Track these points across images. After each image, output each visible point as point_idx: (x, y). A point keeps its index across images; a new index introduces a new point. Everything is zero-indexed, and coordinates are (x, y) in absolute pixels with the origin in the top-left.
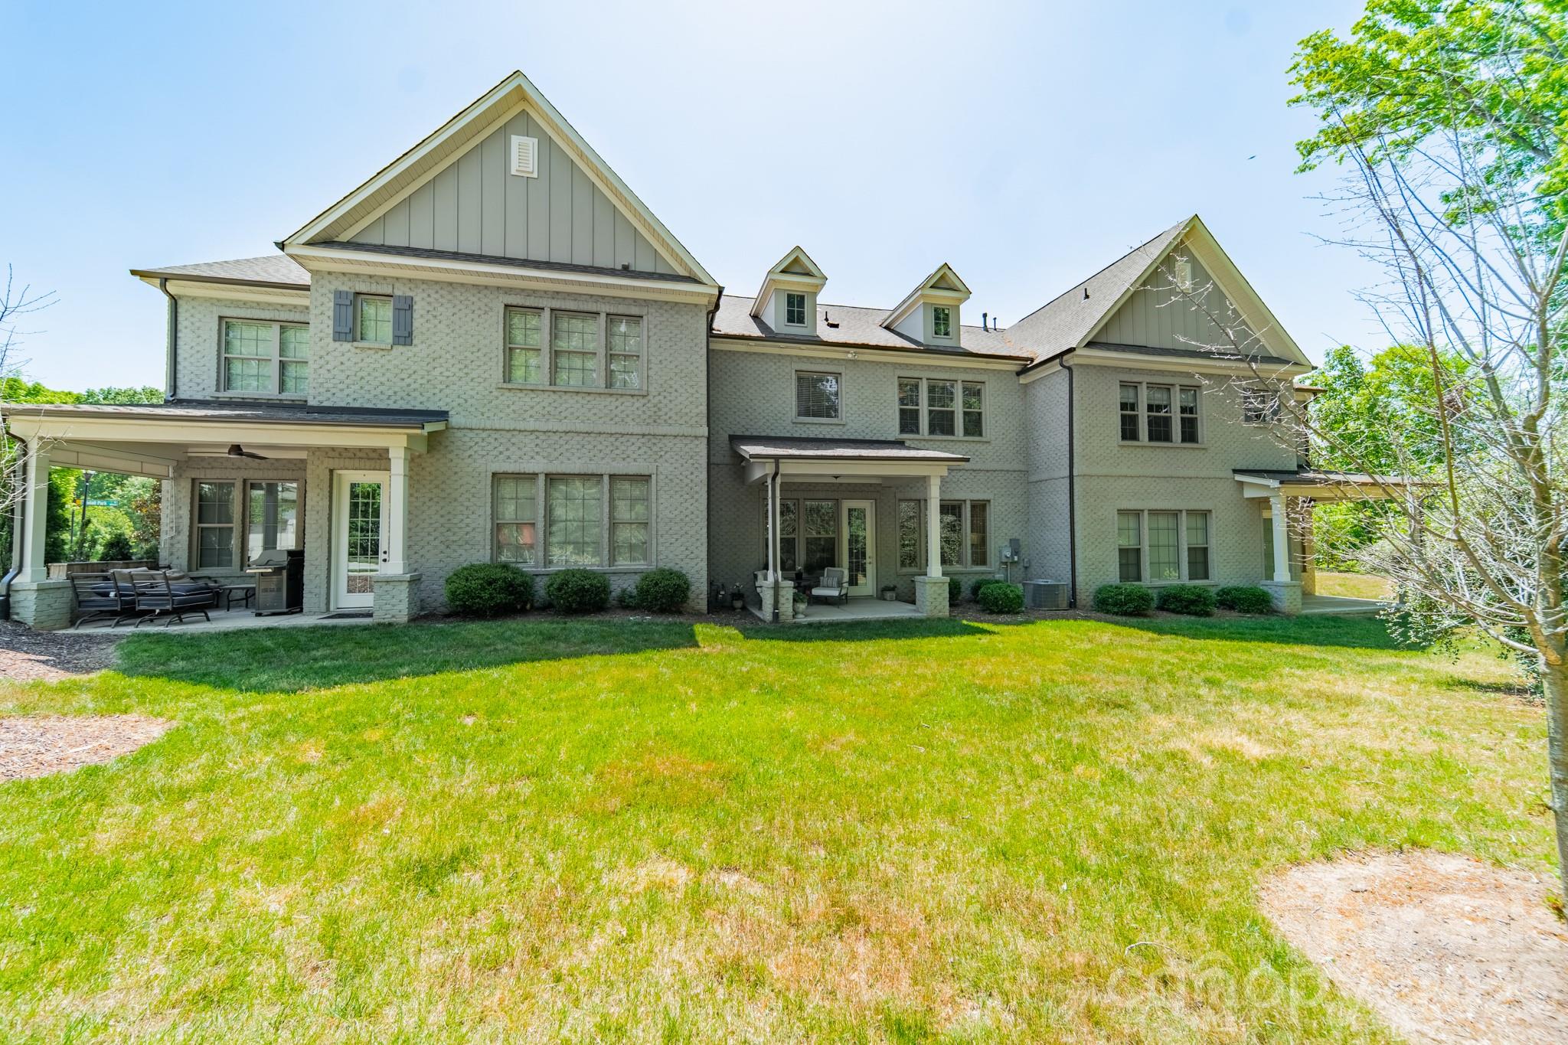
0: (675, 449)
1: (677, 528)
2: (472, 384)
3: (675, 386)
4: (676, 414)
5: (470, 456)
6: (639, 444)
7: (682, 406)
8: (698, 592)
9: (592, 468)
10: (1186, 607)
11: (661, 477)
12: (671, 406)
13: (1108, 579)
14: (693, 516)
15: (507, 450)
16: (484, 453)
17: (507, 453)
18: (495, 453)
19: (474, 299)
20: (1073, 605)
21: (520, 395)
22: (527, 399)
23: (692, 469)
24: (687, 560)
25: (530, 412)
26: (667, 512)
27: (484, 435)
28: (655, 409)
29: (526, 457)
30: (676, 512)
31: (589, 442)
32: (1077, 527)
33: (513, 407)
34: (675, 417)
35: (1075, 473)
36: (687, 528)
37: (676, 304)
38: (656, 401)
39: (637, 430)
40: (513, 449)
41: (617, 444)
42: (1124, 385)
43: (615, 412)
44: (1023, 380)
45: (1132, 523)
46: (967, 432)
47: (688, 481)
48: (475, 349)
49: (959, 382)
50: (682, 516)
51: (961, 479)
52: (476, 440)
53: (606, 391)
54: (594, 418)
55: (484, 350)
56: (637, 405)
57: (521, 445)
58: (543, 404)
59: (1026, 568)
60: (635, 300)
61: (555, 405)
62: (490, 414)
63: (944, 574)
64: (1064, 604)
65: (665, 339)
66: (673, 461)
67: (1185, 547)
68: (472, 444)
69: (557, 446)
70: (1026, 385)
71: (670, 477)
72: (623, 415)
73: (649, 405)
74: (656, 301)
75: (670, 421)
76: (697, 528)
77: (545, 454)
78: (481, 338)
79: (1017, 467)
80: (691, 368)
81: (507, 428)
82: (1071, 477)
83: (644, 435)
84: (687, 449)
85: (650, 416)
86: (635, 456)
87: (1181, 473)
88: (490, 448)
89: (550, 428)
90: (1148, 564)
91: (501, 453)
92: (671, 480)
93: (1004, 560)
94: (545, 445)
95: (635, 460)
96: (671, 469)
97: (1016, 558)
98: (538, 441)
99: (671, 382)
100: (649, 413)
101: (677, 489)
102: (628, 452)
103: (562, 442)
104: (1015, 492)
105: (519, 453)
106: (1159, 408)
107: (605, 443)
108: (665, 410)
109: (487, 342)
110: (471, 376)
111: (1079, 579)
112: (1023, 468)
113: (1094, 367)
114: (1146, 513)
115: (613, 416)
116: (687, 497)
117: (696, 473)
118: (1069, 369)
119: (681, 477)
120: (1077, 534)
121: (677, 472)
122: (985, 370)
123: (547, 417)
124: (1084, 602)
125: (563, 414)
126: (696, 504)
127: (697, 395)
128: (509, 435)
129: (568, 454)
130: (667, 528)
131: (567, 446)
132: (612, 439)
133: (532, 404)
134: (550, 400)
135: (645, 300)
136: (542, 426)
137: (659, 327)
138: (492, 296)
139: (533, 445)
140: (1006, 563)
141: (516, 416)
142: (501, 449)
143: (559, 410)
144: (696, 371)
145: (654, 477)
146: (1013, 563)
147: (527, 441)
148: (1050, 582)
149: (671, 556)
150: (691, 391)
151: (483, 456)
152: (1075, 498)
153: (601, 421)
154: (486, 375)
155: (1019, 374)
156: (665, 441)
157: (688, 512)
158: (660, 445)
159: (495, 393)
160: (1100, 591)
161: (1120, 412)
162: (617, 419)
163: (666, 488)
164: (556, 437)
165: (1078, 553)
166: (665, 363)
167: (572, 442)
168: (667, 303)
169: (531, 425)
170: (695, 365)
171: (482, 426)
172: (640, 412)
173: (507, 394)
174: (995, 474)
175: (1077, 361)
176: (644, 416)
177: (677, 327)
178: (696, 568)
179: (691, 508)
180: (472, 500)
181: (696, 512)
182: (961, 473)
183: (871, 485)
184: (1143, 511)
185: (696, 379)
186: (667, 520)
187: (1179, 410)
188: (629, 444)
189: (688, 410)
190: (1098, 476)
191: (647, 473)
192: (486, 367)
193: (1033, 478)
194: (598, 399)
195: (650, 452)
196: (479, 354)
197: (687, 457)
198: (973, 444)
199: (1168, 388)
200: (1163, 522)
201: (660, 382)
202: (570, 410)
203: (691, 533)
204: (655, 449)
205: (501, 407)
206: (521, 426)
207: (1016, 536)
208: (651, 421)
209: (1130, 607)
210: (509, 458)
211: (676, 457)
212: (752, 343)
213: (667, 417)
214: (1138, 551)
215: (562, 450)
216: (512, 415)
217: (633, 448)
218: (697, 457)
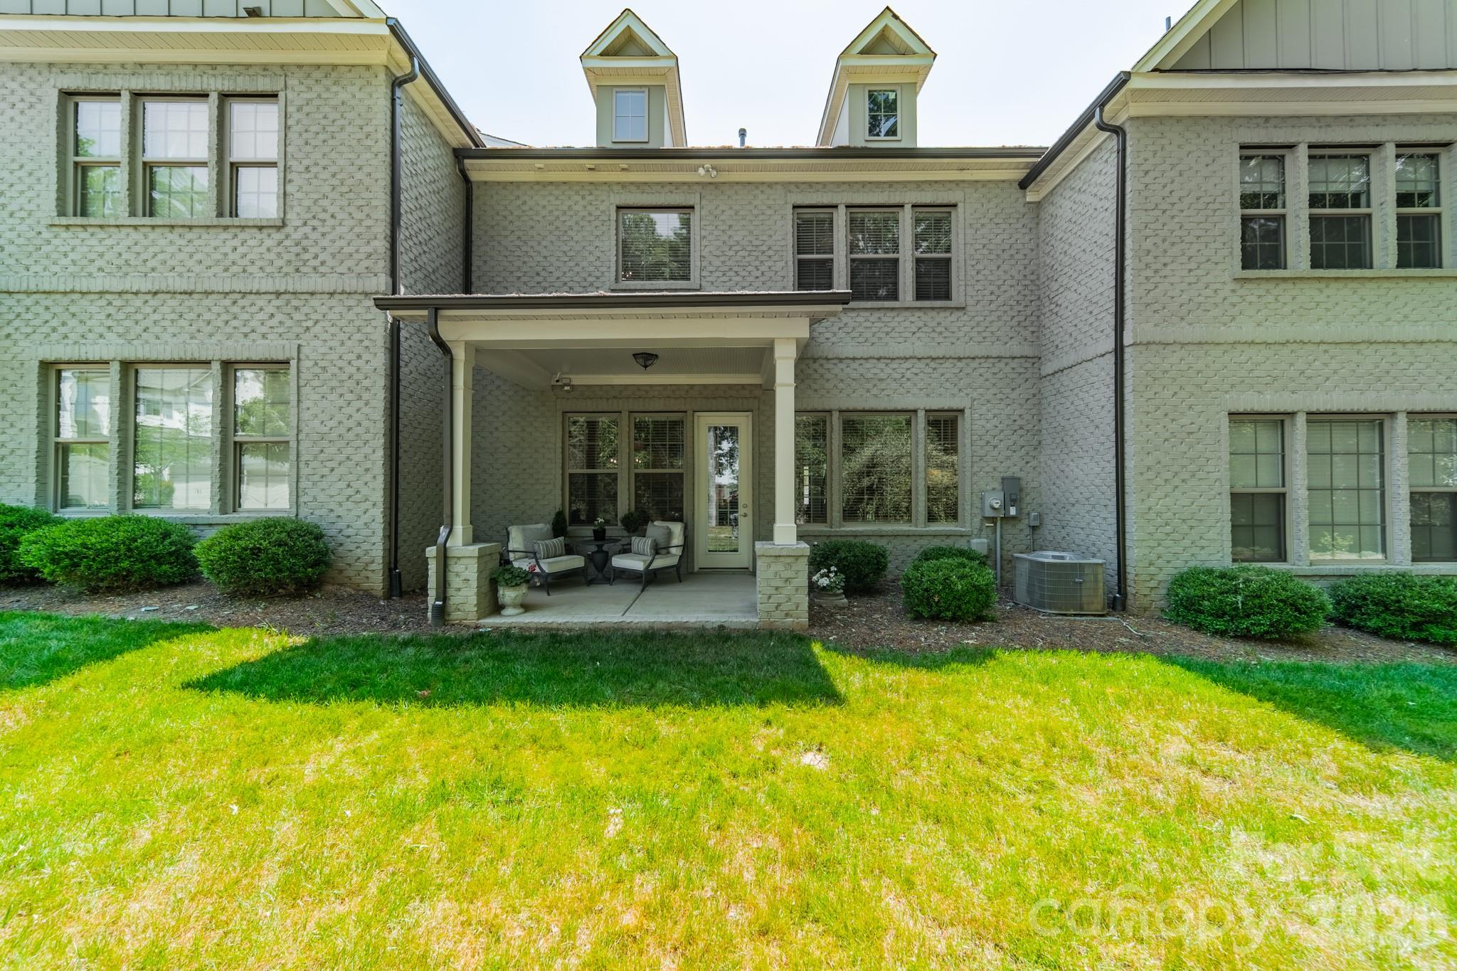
0: (331, 316)
1: (333, 450)
2: (10, 221)
3: (331, 209)
4: (333, 256)
5: (8, 336)
6: (270, 309)
7: (342, 243)
8: (366, 559)
9: (193, 350)
10: (1416, 626)
11: (306, 364)
12: (325, 243)
13: (1203, 555)
14: (360, 430)
15: (64, 324)
16: (29, 330)
17: (62, 330)
18: (46, 329)
19: (14, 85)
20: (1118, 603)
21: (83, 235)
22: (93, 242)
23: (359, 350)
24: (350, 505)
25: (99, 263)
26: (317, 422)
27: (28, 301)
28: (298, 249)
29: (90, 336)
30: (332, 423)
31: (191, 308)
32: (1129, 449)
33: (72, 256)
34: (330, 262)
35: (1128, 340)
36: (349, 451)
37: (335, 67)
38: (297, 236)
39: (267, 285)
40: (72, 323)
41: (235, 309)
42: (1248, 151)
43: (232, 256)
44: (1031, 196)
45: (1267, 440)
46: (921, 294)
47: (353, 370)
48: (16, 166)
49: (908, 208)
50: (342, 430)
51: (908, 374)
52: (18, 310)
53: (216, 222)
54: (197, 269)
55: (28, 168)
56: (268, 243)
57: (85, 317)
58: (117, 249)
59: (1034, 528)
60: (265, 67)
61: (137, 249)
62: (38, 268)
63: (800, 537)
64: (1098, 603)
65: (314, 129)
66: (325, 336)
67: (1404, 492)
68: (11, 316)
69: (140, 317)
70: (1038, 204)
71: (321, 364)
72: (245, 262)
73: (287, 243)
74: (300, 66)
75: (322, 269)
76: (367, 450)
77: (121, 330)
78: (24, 147)
79: (1016, 348)
80: (359, 176)
81: (62, 289)
82: (1119, 350)
83: (278, 294)
84: (351, 316)
85: (289, 262)
86: (264, 329)
87: (1395, 332)
88: (37, 322)
89: (127, 287)
90: (1305, 525)
91: (54, 330)
92: (324, 368)
93: (989, 513)
94: (121, 316)
95: (264, 336)
96: (323, 350)
97: (1013, 511)
98: (111, 310)
99: (325, 203)
100: (286, 257)
101: (334, 383)
102: (253, 324)
103: (148, 310)
104: (1014, 395)
105: (81, 329)
106: (1339, 200)
107: (215, 309)
108: (313, 250)
109: (33, 153)
110: (10, 208)
111: (1133, 554)
112: (1028, 351)
113: (1178, 119)
114: (1301, 420)
115: (228, 263)
116: (349, 396)
117: (366, 356)
118: (1118, 131)
119: (340, 363)
120: (1130, 463)
121: (334, 356)
122: (957, 183)
123: (124, 269)
124: (1145, 602)
125: (150, 264)
126: (366, 410)
127: (368, 222)
128: (65, 300)
129: (157, 330)
130: (317, 449)
131: (156, 317)
132: (227, 302)
133: (100, 249)
134: (129, 242)
135: (282, 66)
136: (116, 285)
137: (306, 109)
138: (40, 79)
139: (102, 316)
140: (993, 520)
141: (76, 269)
142: (54, 323)
143: (143, 257)
144: (367, 181)
145: (293, 363)
146: (1007, 519)
147: (93, 309)
148: (1069, 558)
149: (322, 497)
150: (358, 215)
151: (28, 335)
152: (1127, 390)
153: (210, 272)
154: (32, 206)
155: (1023, 184)
156: (315, 302)
157: (351, 423)
158: (305, 310)
159: (46, 235)
160: (1181, 580)
161: (1239, 212)
162: (234, 269)
163: (316, 383)
164: (138, 302)
165: (1130, 500)
166: (314, 170)
167: (165, 309)
168: (318, 66)
169: (98, 284)
170: (367, 170)
171: (24, 287)
172: (272, 256)
173: (64, 234)
174: (975, 364)
175: (1136, 109)
176: (279, 263)
177: (335, 108)
178: (365, 518)
179: (357, 417)
180: (11, 404)
181: (365, 423)
182: (908, 364)
183: (743, 386)
184: (1292, 414)
185: (366, 195)
186: (316, 437)
187: (1392, 199)
188: (254, 309)
189: (351, 249)
190: (1183, 345)
191: (281, 357)
192: (30, 194)
193: (1048, 368)
194: (205, 236)
195: (289, 323)
196: (22, 173)
197: (350, 329)
198: (934, 313)
199: (1361, 153)
200: (1344, 439)
201: (307, 203)
202: (160, 257)
203: (356, 458)
204: (297, 316)
205: (55, 256)
206: (84, 285)
207: (1014, 471)
208: (290, 269)
209: (1262, 623)
210: (66, 337)
211: (333, 330)
212: (539, 163)
213: (316, 263)
214: (1278, 501)
215: (148, 323)
216: (71, 269)
217: (261, 316)
218: (369, 329)
